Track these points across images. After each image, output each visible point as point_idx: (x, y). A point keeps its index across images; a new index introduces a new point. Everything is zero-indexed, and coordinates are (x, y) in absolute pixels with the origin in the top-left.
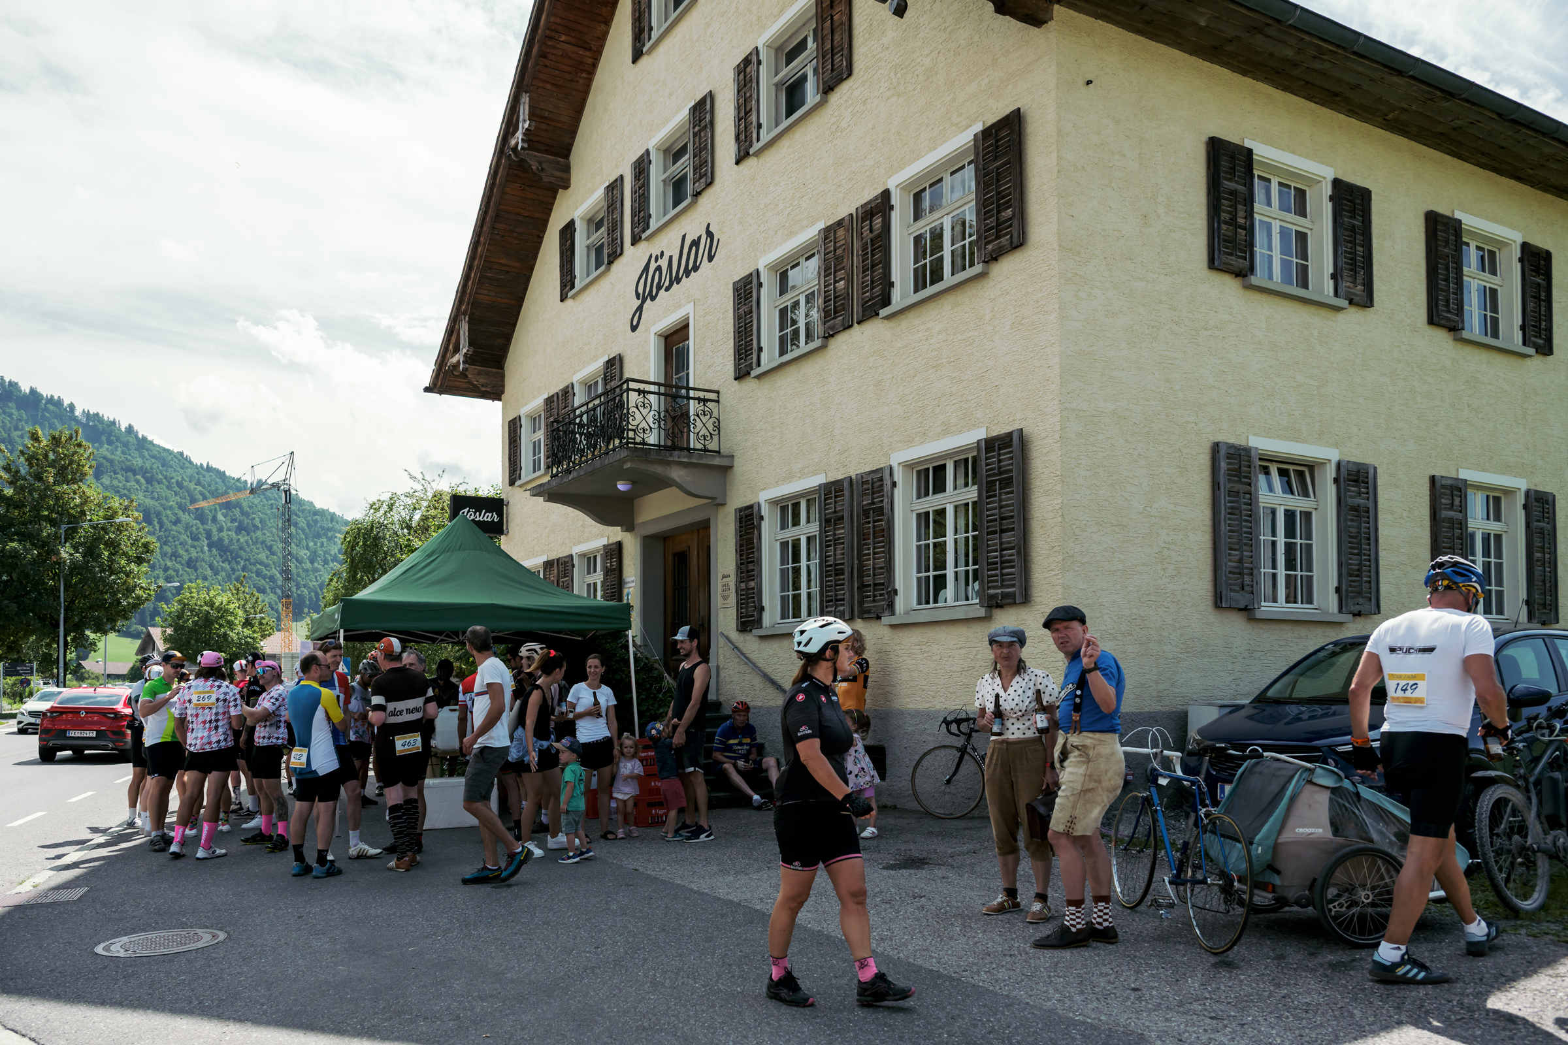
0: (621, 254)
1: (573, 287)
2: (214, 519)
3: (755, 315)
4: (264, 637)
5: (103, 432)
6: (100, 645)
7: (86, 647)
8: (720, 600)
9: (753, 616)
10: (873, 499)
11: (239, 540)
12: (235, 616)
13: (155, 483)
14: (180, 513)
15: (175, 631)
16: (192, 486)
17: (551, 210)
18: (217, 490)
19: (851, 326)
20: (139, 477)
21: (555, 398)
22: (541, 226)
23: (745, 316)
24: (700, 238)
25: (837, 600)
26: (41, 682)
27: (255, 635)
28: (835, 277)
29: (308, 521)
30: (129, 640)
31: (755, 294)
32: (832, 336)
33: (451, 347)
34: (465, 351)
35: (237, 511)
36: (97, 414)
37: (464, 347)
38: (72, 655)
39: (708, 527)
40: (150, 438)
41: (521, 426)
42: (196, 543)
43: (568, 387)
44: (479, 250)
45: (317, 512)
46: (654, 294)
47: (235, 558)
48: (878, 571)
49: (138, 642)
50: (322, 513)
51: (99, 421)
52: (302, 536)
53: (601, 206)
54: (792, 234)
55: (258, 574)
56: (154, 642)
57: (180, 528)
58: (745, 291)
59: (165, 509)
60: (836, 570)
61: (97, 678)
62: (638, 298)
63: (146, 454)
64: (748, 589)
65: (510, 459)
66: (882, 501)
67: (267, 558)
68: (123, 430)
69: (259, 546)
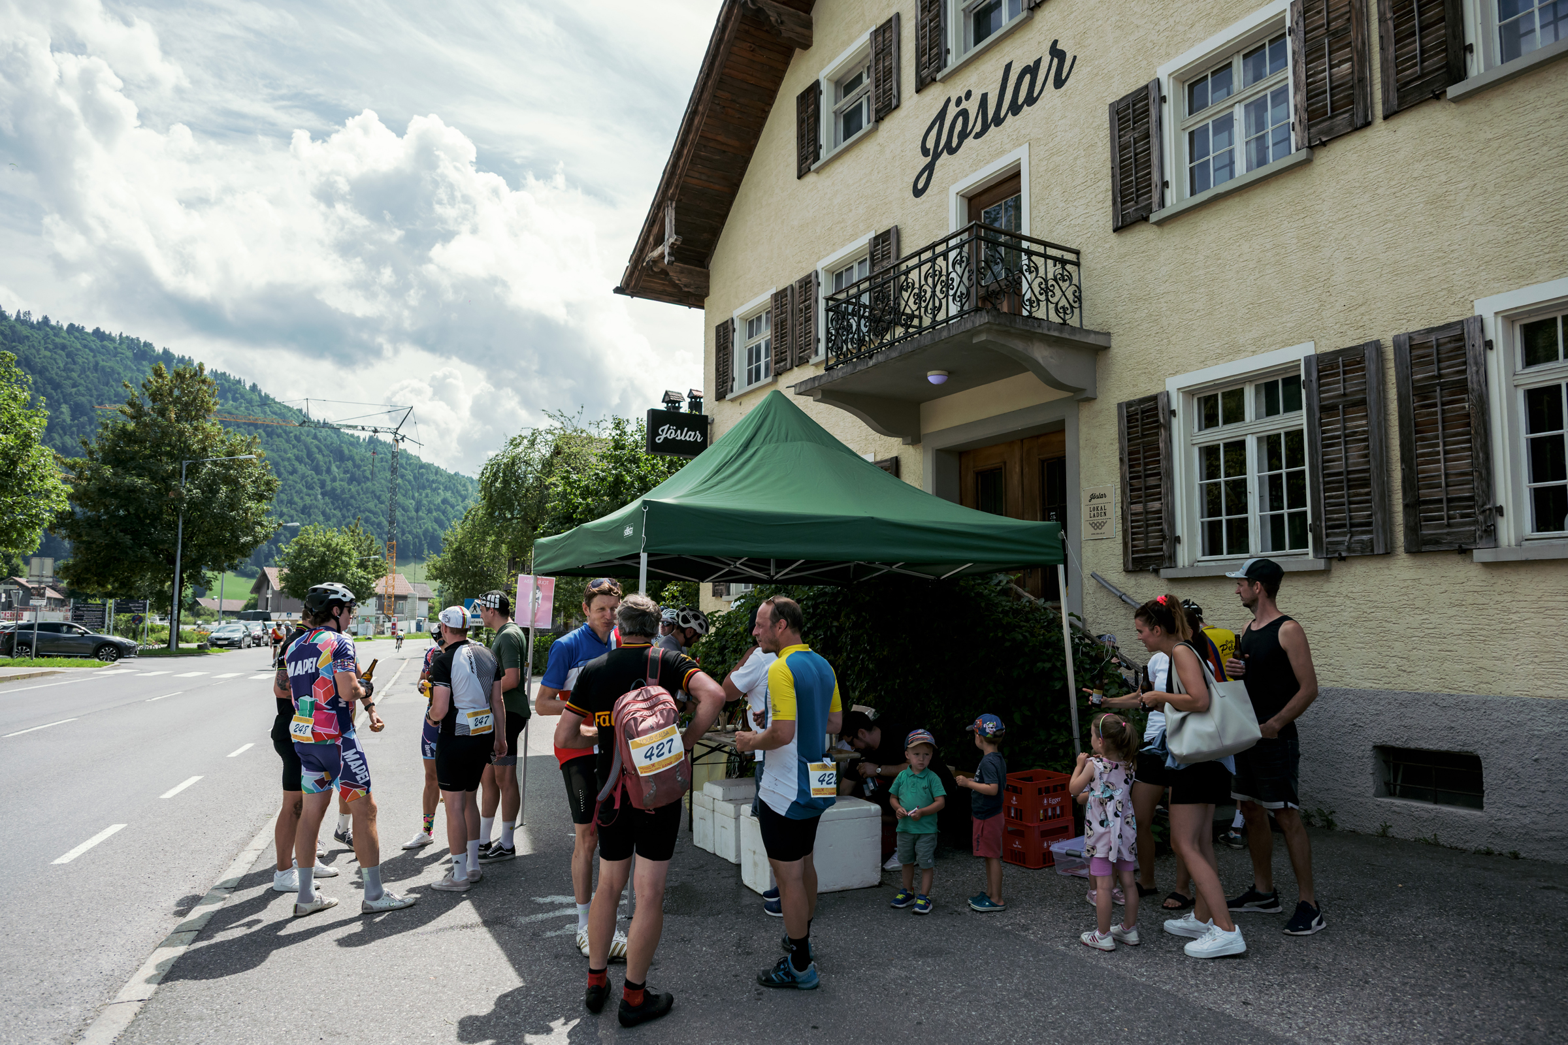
0: (897, 106)
1: (817, 158)
2: (329, 471)
3: (1154, 141)
4: (377, 577)
5: (229, 390)
6: (216, 585)
7: (204, 586)
8: (1086, 531)
9: (1161, 550)
10: (1439, 369)
11: (350, 490)
12: (349, 556)
13: (275, 436)
14: (297, 464)
15: (292, 570)
16: (309, 440)
17: (781, 79)
18: (332, 444)
19: (1367, 124)
20: (260, 431)
21: (789, 292)
22: (768, 97)
23: (1135, 143)
24: (1038, 62)
25: (1352, 525)
26: (158, 618)
27: (370, 576)
28: (1330, 61)
29: (414, 474)
30: (244, 579)
31: (1153, 112)
32: (1324, 144)
33: (651, 239)
34: (672, 240)
35: (349, 464)
36: (225, 373)
37: (670, 236)
38: (189, 591)
39: (1063, 431)
40: (271, 397)
41: (734, 330)
42: (311, 492)
43: (810, 276)
44: (696, 122)
45: (422, 466)
46: (954, 145)
47: (346, 506)
48: (1452, 479)
49: (253, 582)
50: (427, 467)
51: (226, 380)
52: (410, 487)
53: (866, 52)
54: (1225, 22)
55: (367, 520)
56: (269, 581)
57: (295, 477)
58: (1134, 111)
59: (283, 460)
60: (1349, 480)
61: (212, 615)
62: (925, 152)
63: (267, 410)
64: (1147, 513)
65: (717, 370)
66: (1464, 372)
67: (376, 506)
68: (248, 388)
69: (369, 495)
